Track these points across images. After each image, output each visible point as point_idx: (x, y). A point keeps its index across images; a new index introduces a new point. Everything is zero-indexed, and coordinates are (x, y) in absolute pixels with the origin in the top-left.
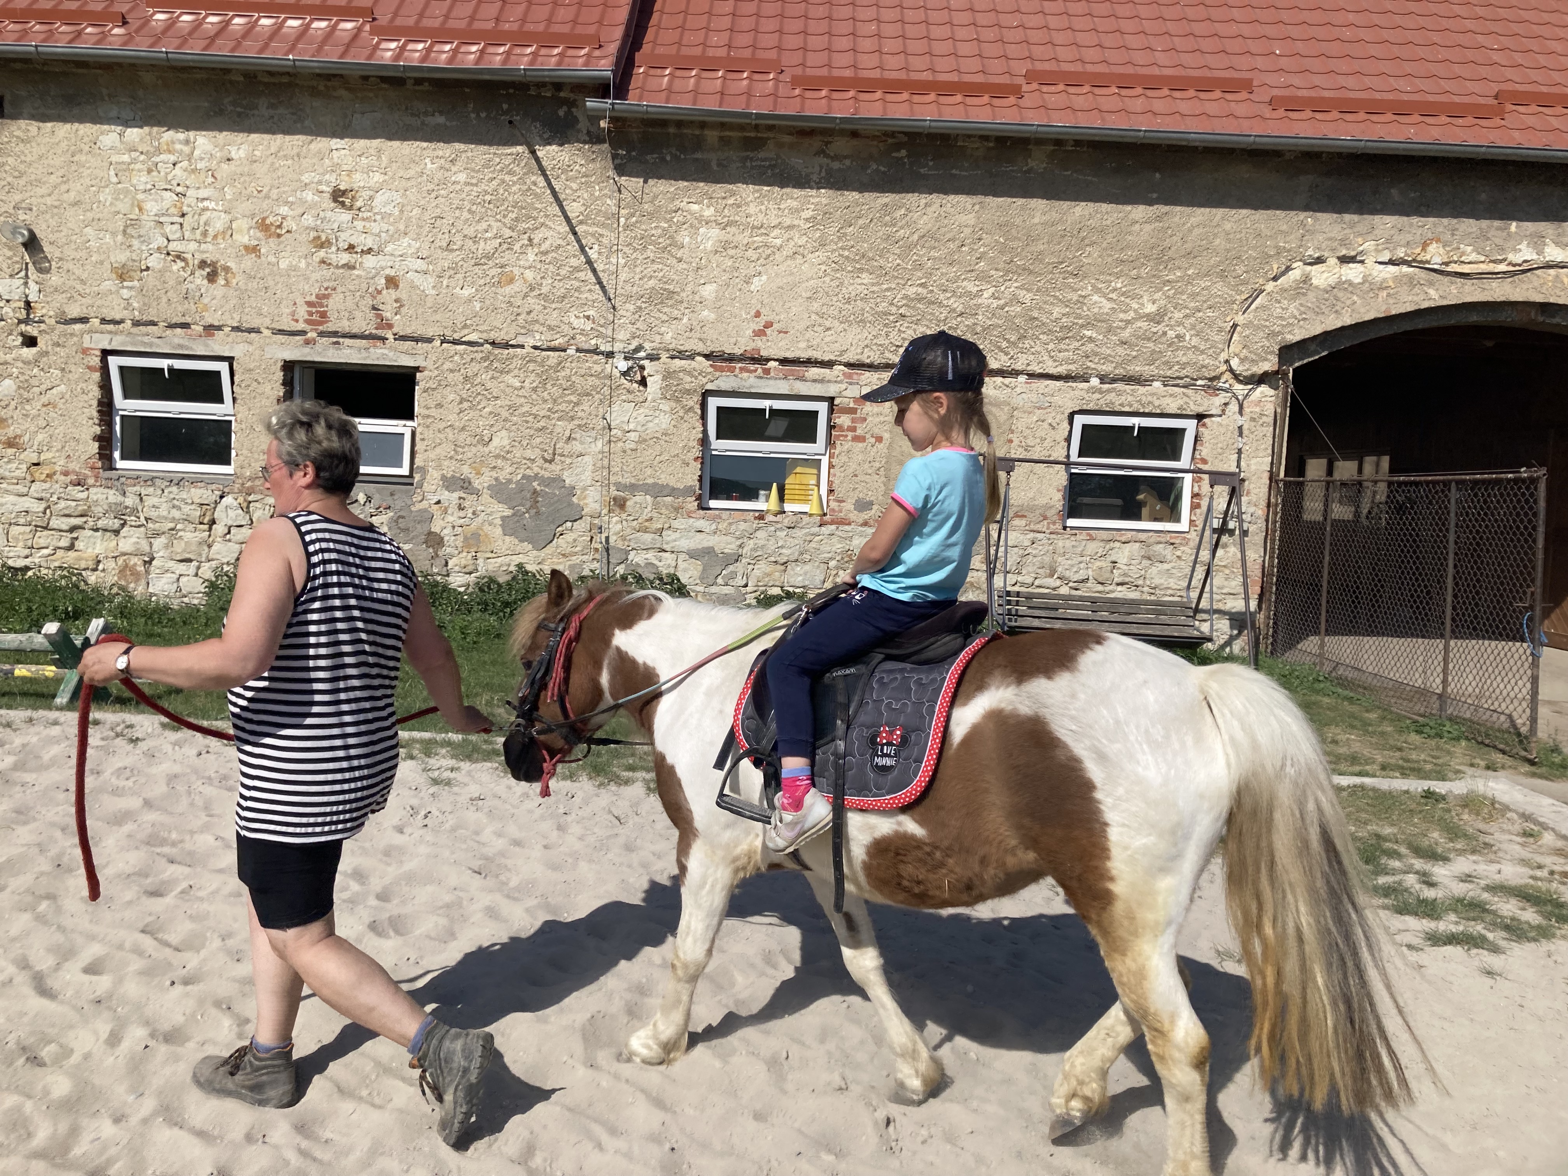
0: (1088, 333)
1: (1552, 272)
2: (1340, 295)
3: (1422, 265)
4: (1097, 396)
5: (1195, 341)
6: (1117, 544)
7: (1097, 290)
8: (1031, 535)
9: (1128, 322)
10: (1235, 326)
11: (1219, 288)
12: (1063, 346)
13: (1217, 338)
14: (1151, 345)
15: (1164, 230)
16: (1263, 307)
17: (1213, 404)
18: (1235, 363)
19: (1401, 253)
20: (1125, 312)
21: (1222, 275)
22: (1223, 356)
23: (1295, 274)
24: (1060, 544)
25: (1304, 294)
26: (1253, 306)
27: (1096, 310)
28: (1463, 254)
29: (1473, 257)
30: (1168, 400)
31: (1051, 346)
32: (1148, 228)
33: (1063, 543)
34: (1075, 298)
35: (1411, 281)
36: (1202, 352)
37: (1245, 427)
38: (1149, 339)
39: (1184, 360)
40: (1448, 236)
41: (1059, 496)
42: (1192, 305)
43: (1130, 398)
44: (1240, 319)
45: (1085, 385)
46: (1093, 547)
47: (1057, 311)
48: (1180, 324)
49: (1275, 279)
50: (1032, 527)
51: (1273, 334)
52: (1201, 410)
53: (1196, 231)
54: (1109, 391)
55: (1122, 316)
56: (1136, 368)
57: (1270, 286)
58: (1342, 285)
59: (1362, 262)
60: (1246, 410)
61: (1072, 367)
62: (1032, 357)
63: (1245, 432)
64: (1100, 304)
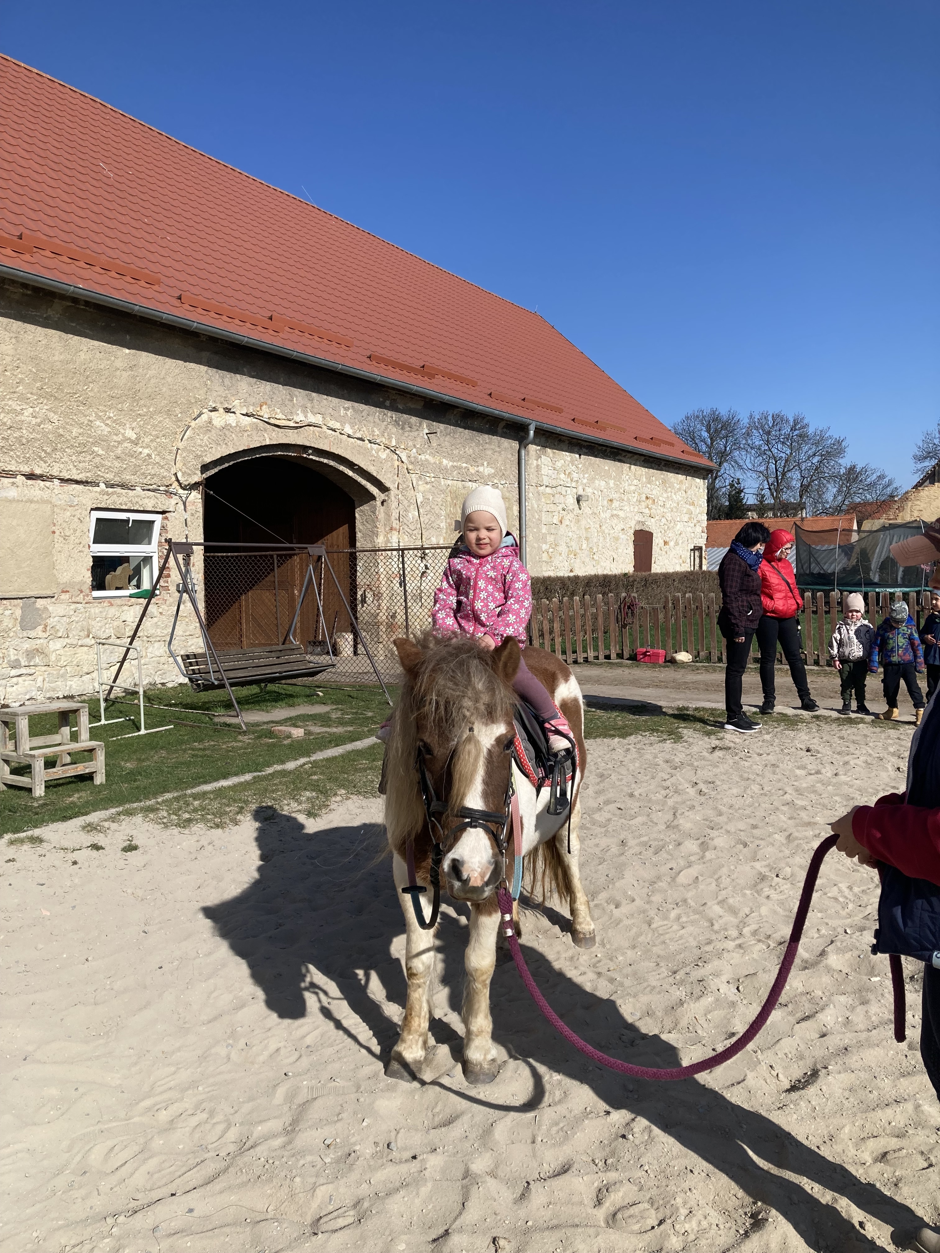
0: (96, 449)
1: (311, 428)
2: (227, 432)
3: (259, 418)
4: (106, 497)
5: (158, 459)
6: (126, 608)
7: (99, 417)
8: (73, 606)
9: (119, 443)
10: (178, 449)
11: (167, 423)
12: (82, 459)
13: (169, 457)
14: (133, 460)
15: (134, 377)
16: (190, 438)
17: (171, 503)
18: (179, 475)
19: (251, 410)
20: (116, 435)
21: (169, 413)
22: (173, 471)
23: (204, 417)
24: (92, 610)
25: (210, 431)
26: (186, 437)
27: (99, 432)
28: (276, 414)
29: (280, 416)
30: (146, 501)
31: (74, 458)
32: (125, 374)
33: (95, 609)
34: (86, 422)
35: (256, 428)
36: (162, 467)
37: (188, 520)
38: (132, 456)
39: (153, 472)
40: (269, 402)
41: (89, 574)
42: (154, 433)
43: (125, 499)
44: (181, 445)
45: (96, 489)
46: (112, 611)
47: (75, 431)
48: (148, 446)
49: (195, 419)
50: (74, 600)
51: (197, 457)
52: (164, 508)
53: (153, 381)
54: (113, 493)
55: (115, 438)
56: (127, 477)
57: (193, 424)
58: (226, 427)
59: (234, 413)
60: (188, 508)
61: (88, 474)
62: (62, 466)
63: (189, 523)
64: (101, 428)
